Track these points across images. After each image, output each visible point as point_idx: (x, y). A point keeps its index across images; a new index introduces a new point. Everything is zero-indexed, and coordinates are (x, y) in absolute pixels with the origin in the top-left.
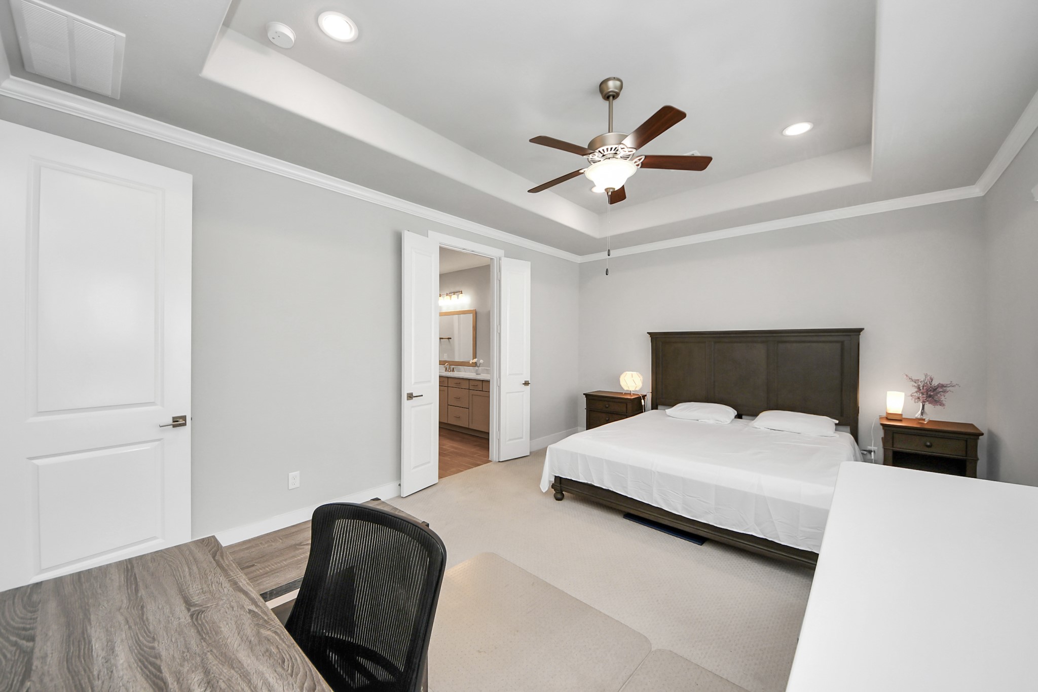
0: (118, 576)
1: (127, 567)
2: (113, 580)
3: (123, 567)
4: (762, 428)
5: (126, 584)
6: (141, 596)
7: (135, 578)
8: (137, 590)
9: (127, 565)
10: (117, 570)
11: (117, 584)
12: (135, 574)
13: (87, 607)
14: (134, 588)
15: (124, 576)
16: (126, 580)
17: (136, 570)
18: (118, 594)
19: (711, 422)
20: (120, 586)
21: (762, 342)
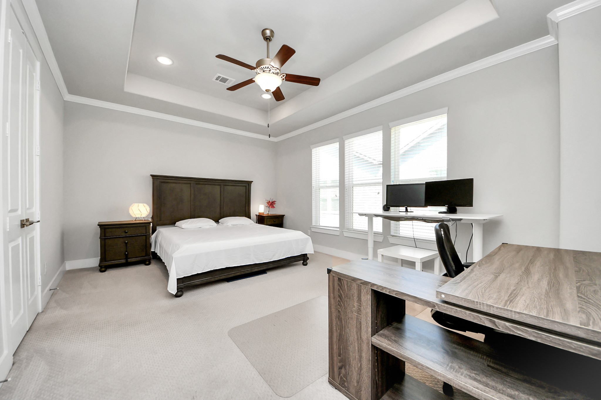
0: (520, 301)
1: (510, 303)
2: (524, 301)
3: (513, 304)
4: (231, 225)
5: (518, 295)
6: (514, 287)
7: (510, 295)
8: (514, 290)
9: (509, 304)
10: (518, 305)
11: (523, 297)
12: (509, 297)
13: (546, 296)
14: (515, 291)
15: (516, 299)
16: (517, 297)
17: (506, 298)
18: (526, 293)
19: (208, 227)
20: (522, 296)
21: (218, 185)
